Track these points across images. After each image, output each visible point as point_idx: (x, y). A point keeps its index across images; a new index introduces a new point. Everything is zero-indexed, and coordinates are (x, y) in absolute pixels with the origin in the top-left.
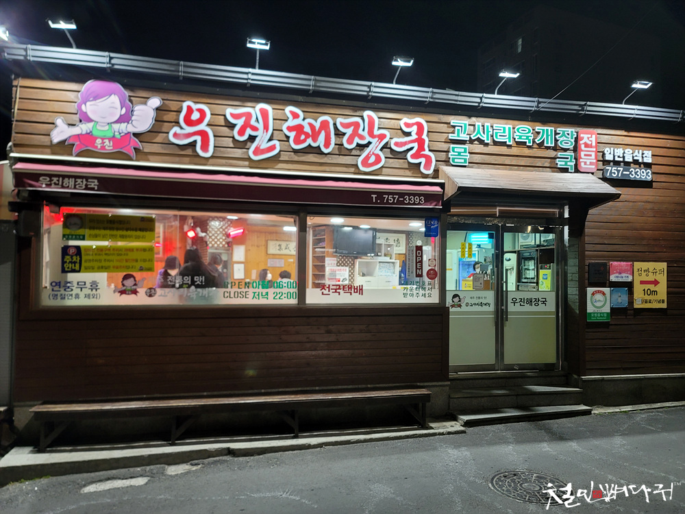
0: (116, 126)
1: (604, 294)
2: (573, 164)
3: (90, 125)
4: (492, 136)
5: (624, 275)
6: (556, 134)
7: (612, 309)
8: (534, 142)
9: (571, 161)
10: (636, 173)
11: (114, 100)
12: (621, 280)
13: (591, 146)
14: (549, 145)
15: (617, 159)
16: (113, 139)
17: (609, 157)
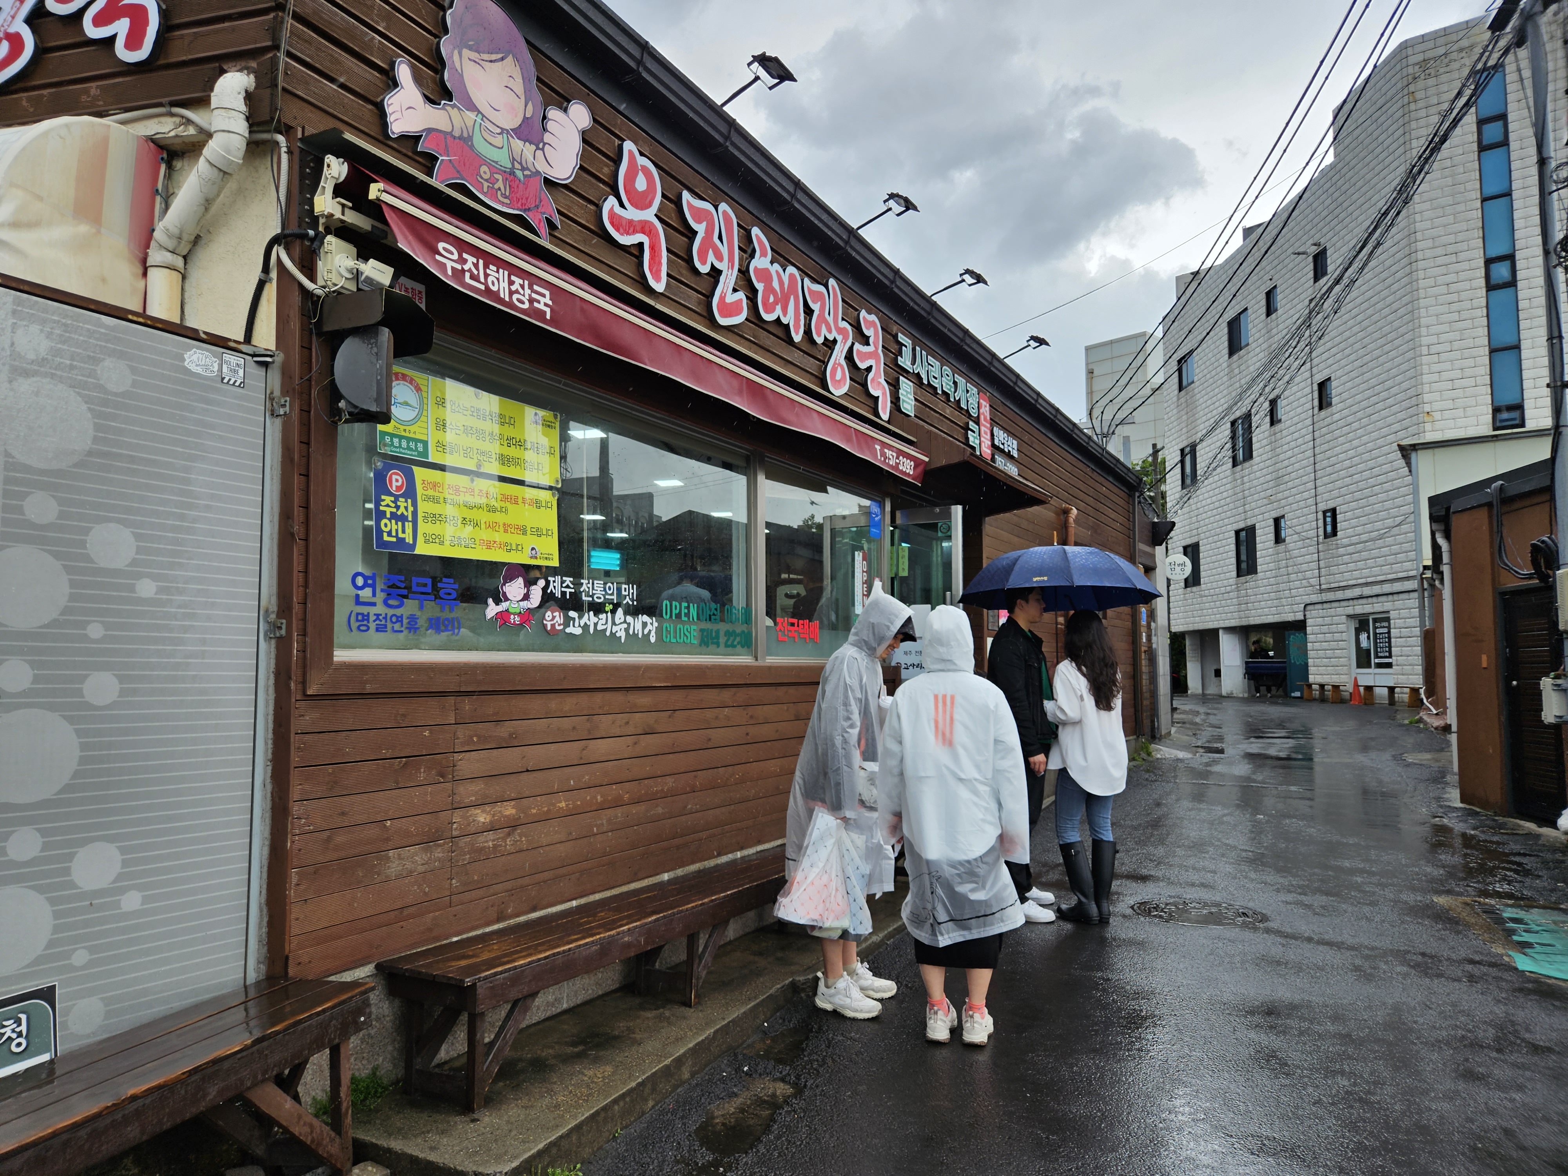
0: (517, 145)
2: (978, 443)
3: (469, 118)
4: (928, 372)
6: (967, 391)
8: (955, 398)
9: (976, 437)
10: (1011, 470)
11: (512, 71)
13: (986, 419)
14: (964, 406)
15: (1000, 445)
16: (510, 176)
17: (996, 441)
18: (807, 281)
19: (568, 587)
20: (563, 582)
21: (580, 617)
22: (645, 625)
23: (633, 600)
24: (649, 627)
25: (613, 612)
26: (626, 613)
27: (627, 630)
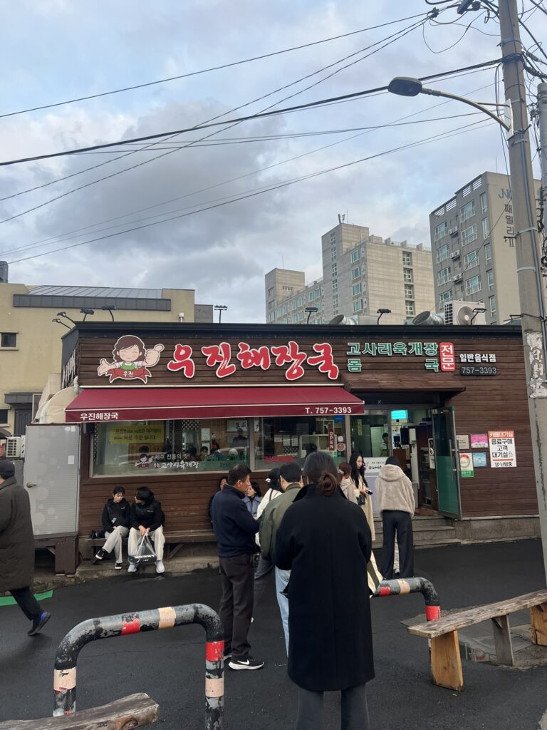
0: (136, 363)
1: (468, 457)
2: (437, 366)
3: (121, 363)
4: (377, 350)
5: (481, 443)
6: (424, 346)
7: (474, 468)
8: (408, 353)
9: (435, 364)
10: (485, 370)
11: (136, 348)
12: (479, 446)
13: (449, 354)
14: (419, 354)
15: (469, 361)
16: (134, 370)
17: (463, 360)
18: (273, 347)
22: (193, 464)
25: (180, 461)
27: (185, 466)
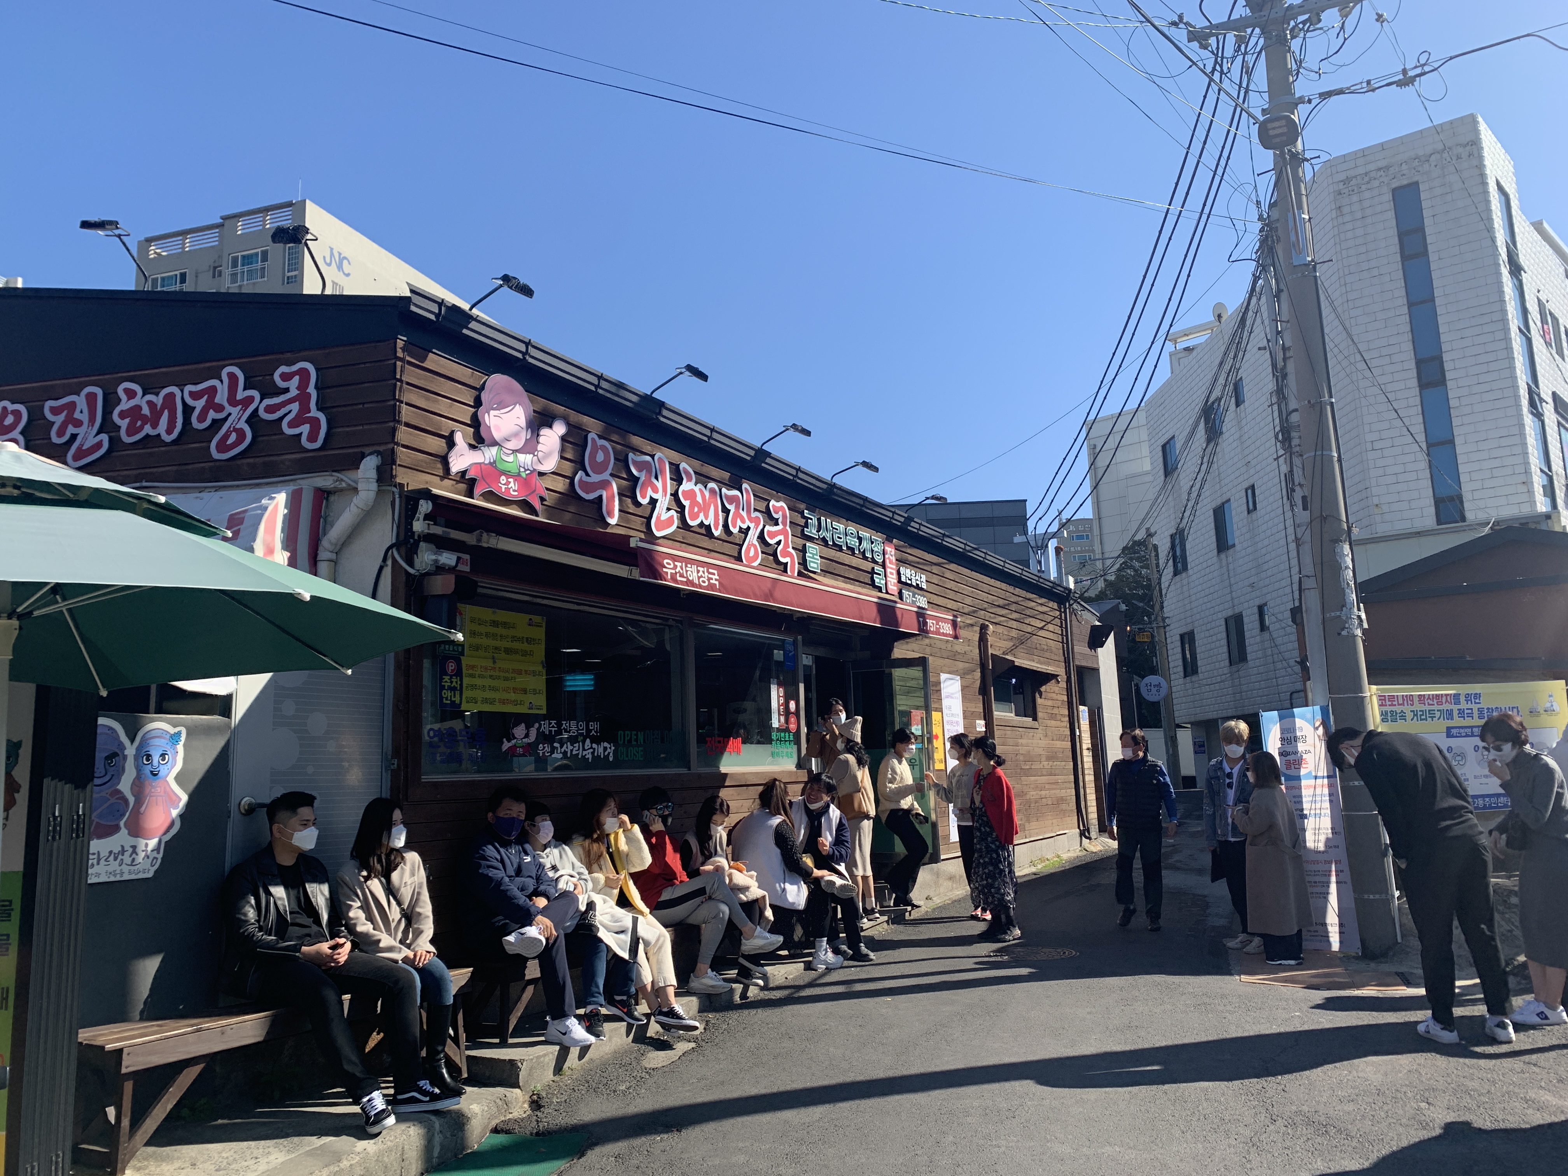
0: (521, 458)
2: (883, 582)
3: (495, 451)
4: (832, 535)
6: (871, 542)
8: (859, 549)
9: (882, 578)
10: (919, 600)
11: (520, 413)
13: (892, 562)
14: (869, 555)
15: (908, 581)
16: (518, 478)
17: (903, 577)
18: (724, 490)
19: (553, 727)
20: (550, 724)
21: (561, 747)
23: (596, 732)
24: (609, 750)
25: (584, 742)
26: (592, 743)
